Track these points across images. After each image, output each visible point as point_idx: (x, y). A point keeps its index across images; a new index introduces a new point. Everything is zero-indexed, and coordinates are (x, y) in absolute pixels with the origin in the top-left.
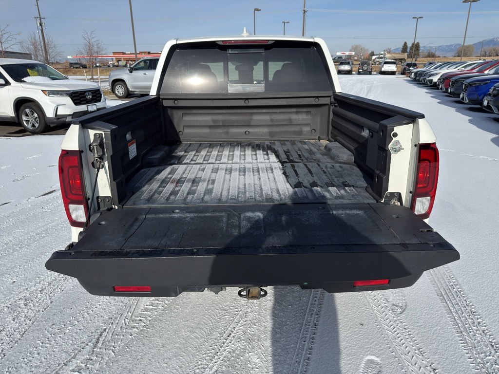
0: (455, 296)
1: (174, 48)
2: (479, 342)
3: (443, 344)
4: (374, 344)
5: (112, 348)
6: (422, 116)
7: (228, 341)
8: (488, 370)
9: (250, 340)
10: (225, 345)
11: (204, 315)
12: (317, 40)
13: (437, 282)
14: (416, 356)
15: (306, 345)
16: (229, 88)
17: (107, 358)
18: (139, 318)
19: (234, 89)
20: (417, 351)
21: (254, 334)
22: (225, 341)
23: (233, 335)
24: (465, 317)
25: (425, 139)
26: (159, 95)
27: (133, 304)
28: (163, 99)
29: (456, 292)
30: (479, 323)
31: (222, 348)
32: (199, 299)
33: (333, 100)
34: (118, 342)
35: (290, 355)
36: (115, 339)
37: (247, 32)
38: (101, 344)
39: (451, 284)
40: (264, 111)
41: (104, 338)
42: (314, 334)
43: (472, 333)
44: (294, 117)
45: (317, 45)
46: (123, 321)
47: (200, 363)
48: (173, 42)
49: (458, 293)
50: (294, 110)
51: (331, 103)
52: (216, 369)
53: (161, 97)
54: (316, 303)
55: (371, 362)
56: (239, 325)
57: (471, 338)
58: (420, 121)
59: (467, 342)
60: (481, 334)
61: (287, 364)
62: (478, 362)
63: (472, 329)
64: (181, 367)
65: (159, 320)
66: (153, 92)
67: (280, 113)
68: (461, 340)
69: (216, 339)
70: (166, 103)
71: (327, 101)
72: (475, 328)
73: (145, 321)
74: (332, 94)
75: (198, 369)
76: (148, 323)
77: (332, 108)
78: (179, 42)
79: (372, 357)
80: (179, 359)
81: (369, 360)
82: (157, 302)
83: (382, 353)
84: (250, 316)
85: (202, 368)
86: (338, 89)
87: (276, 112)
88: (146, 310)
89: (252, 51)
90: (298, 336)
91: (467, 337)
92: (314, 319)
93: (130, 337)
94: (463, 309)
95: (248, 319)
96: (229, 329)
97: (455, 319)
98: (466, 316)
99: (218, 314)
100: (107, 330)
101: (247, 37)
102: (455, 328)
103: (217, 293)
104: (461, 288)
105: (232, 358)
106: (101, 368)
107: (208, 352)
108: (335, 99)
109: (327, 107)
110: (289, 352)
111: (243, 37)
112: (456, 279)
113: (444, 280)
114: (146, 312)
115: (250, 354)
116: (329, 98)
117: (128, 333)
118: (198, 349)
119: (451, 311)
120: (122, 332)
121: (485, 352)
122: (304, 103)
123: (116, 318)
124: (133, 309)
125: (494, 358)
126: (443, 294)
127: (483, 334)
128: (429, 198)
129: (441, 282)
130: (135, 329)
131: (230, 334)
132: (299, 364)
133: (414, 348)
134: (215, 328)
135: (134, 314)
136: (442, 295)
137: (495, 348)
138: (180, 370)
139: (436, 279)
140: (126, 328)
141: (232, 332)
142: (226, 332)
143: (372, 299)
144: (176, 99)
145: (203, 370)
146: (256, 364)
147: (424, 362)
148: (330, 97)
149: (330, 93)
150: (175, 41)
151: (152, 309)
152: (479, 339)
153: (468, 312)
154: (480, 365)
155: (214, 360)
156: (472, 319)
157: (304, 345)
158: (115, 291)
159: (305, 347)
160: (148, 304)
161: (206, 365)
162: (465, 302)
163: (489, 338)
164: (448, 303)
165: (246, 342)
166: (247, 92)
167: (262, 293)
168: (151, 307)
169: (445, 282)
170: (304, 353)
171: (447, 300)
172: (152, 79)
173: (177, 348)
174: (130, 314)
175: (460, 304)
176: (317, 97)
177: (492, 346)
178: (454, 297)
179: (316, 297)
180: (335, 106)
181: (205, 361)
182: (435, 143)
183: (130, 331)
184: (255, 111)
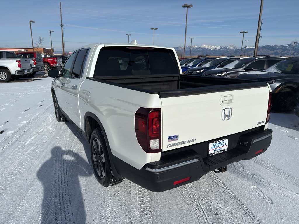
1: (103, 49)
12: (171, 48)
37: (136, 42)
44: (162, 87)
45: (172, 51)
48: (103, 46)
50: (162, 83)
51: (179, 79)
67: (156, 85)
71: (177, 78)
74: (180, 75)
77: (180, 82)
87: (154, 85)
101: (136, 45)
109: (176, 82)
111: (134, 45)
116: (178, 77)
176: (173, 77)
184: (145, 84)
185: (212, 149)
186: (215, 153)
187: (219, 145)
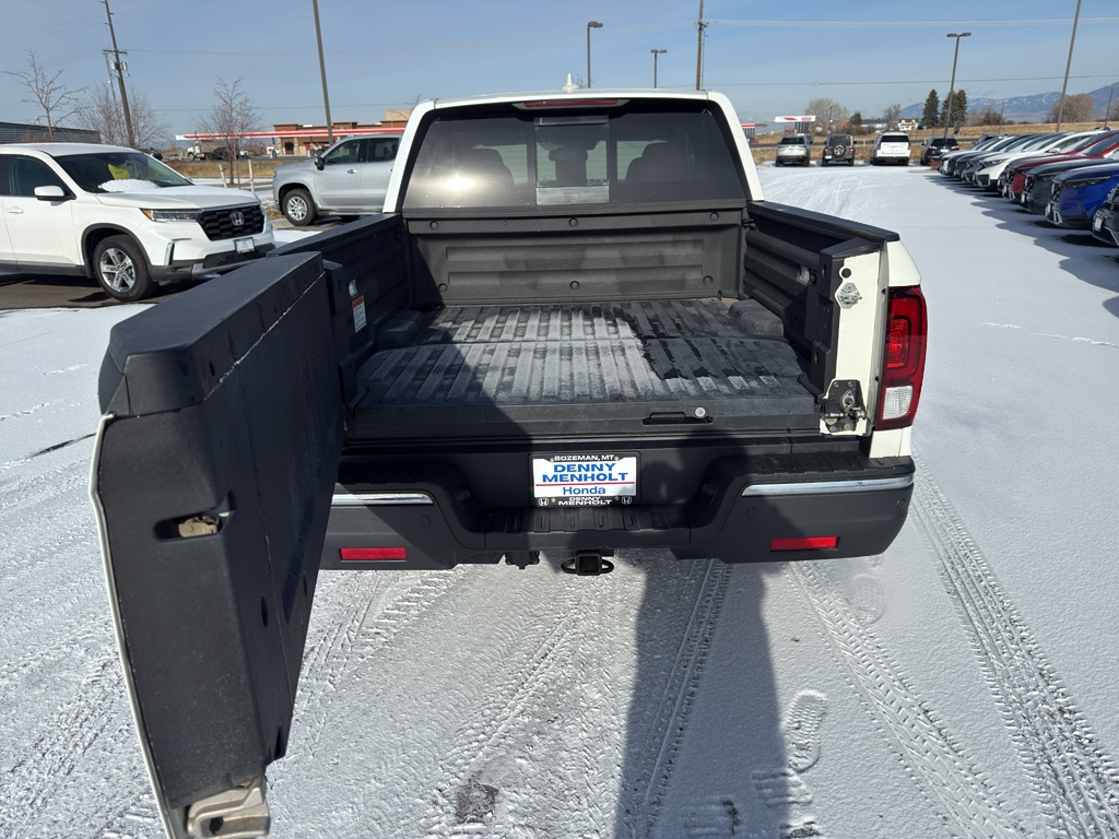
0: (983, 594)
1: (429, 119)
2: (1017, 669)
3: (948, 671)
4: (817, 670)
5: (328, 677)
6: (895, 237)
7: (542, 665)
8: (1027, 713)
9: (582, 664)
10: (538, 671)
11: (497, 624)
12: (713, 96)
13: (950, 570)
14: (895, 691)
15: (688, 673)
16: (538, 195)
17: (321, 693)
18: (375, 630)
19: (546, 197)
20: (896, 683)
21: (591, 656)
22: (536, 665)
23: (550, 655)
24: (997, 629)
25: (898, 280)
26: (401, 212)
27: (362, 607)
28: (408, 220)
29: (985, 587)
30: (1023, 638)
31: (533, 677)
32: (485, 598)
33: (746, 216)
34: (337, 668)
35: (657, 688)
36: (332, 663)
37: (573, 82)
38: (307, 672)
39: (977, 574)
40: (608, 240)
41: (312, 661)
42: (704, 655)
43: (1005, 655)
44: (668, 251)
45: (713, 107)
46: (345, 635)
47: (491, 699)
48: (428, 106)
49: (990, 589)
50: (669, 238)
51: (743, 222)
52: (522, 709)
53: (405, 215)
54: (710, 605)
55: (811, 699)
56: (563, 640)
57: (1003, 662)
58: (890, 245)
59: (994, 669)
60: (1023, 657)
61: (652, 702)
62: (1011, 700)
63: (1008, 648)
64: (457, 706)
65: (412, 632)
66: (390, 207)
67: (640, 243)
68: (984, 666)
69: (519, 663)
70: (414, 228)
71: (734, 218)
72: (1014, 646)
73: (385, 635)
74: (744, 205)
75: (489, 708)
76: (392, 637)
77: (745, 232)
78: (438, 106)
79: (812, 692)
80: (453, 694)
81: (804, 697)
82: (407, 603)
83: (831, 686)
84: (583, 626)
85: (495, 708)
86: (757, 194)
87: (633, 244)
88: (388, 616)
89: (584, 120)
90: (673, 658)
91: (995, 662)
92: (705, 630)
93: (360, 660)
94: (994, 616)
95: (579, 631)
96: (545, 645)
97: (977, 632)
98: (999, 626)
99: (523, 623)
100: (317, 649)
101: (573, 93)
102: (974, 647)
103: (522, 568)
104: (995, 580)
105: (551, 693)
106: (311, 707)
107: (506, 682)
108: (751, 214)
109: (734, 231)
110: (656, 683)
111: (566, 93)
112: (988, 566)
113: (964, 566)
114: (387, 620)
115: (584, 686)
116: (739, 213)
117: (356, 653)
118: (488, 678)
119: (971, 620)
120: (345, 652)
121: (1026, 685)
122: (688, 224)
123: (331, 630)
124: (362, 616)
125: (1043, 694)
126: (959, 590)
127: (1026, 656)
128: (910, 388)
129: (957, 571)
130: (369, 648)
131: (546, 655)
132: (674, 702)
133: (891, 677)
134: (518, 644)
135: (365, 623)
136: (956, 592)
137: (1046, 678)
138: (455, 710)
139: (948, 565)
140: (352, 647)
141: (550, 651)
142: (539, 652)
143: (818, 599)
144: (434, 220)
145: (497, 711)
146: (594, 702)
147: (908, 700)
148: (740, 209)
149: (741, 203)
150: (432, 103)
151: (397, 615)
152: (1018, 664)
153: (1005, 621)
154: (1014, 705)
155: (517, 696)
156: (1010, 632)
157: (685, 672)
158: (342, 559)
159: (686, 676)
160: (390, 606)
161: (502, 703)
162: (1000, 605)
163: (1039, 663)
164: (967, 605)
165: (576, 667)
166: (574, 202)
167: (604, 567)
168: (396, 612)
169: (966, 571)
170: (684, 684)
171: (965, 601)
172: (385, 183)
173: (448, 677)
174: (358, 624)
175: (990, 607)
176: (715, 211)
177: (1043, 676)
178: (980, 595)
179: (710, 596)
180: (752, 229)
181: (501, 697)
182: (919, 286)
183: (359, 651)
184: (591, 240)
185: (547, 482)
186: (567, 499)
187: (583, 472)
